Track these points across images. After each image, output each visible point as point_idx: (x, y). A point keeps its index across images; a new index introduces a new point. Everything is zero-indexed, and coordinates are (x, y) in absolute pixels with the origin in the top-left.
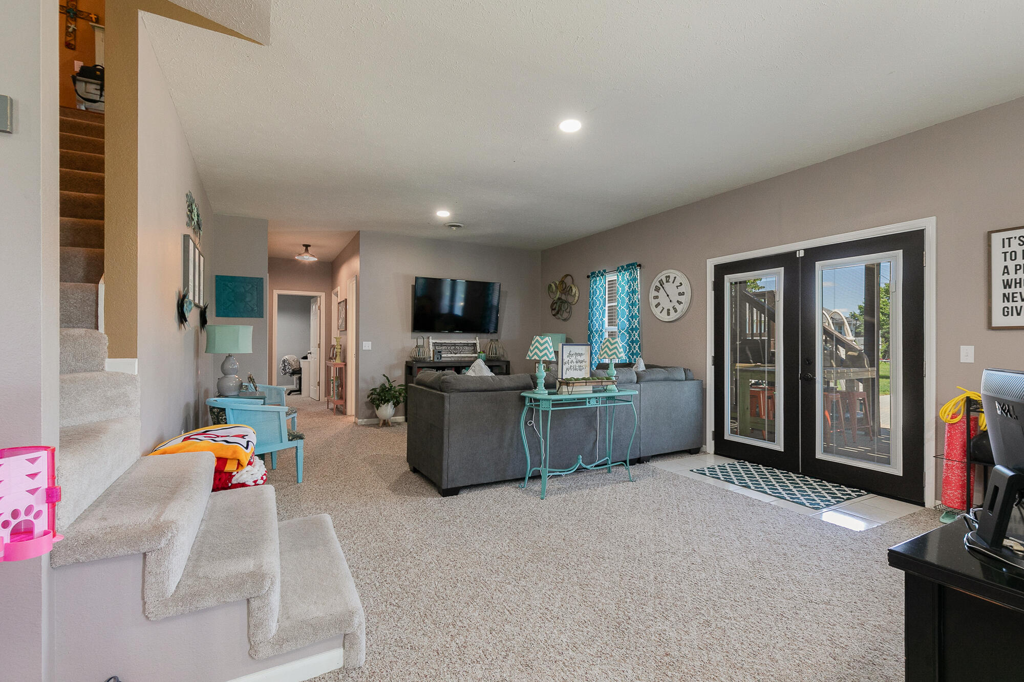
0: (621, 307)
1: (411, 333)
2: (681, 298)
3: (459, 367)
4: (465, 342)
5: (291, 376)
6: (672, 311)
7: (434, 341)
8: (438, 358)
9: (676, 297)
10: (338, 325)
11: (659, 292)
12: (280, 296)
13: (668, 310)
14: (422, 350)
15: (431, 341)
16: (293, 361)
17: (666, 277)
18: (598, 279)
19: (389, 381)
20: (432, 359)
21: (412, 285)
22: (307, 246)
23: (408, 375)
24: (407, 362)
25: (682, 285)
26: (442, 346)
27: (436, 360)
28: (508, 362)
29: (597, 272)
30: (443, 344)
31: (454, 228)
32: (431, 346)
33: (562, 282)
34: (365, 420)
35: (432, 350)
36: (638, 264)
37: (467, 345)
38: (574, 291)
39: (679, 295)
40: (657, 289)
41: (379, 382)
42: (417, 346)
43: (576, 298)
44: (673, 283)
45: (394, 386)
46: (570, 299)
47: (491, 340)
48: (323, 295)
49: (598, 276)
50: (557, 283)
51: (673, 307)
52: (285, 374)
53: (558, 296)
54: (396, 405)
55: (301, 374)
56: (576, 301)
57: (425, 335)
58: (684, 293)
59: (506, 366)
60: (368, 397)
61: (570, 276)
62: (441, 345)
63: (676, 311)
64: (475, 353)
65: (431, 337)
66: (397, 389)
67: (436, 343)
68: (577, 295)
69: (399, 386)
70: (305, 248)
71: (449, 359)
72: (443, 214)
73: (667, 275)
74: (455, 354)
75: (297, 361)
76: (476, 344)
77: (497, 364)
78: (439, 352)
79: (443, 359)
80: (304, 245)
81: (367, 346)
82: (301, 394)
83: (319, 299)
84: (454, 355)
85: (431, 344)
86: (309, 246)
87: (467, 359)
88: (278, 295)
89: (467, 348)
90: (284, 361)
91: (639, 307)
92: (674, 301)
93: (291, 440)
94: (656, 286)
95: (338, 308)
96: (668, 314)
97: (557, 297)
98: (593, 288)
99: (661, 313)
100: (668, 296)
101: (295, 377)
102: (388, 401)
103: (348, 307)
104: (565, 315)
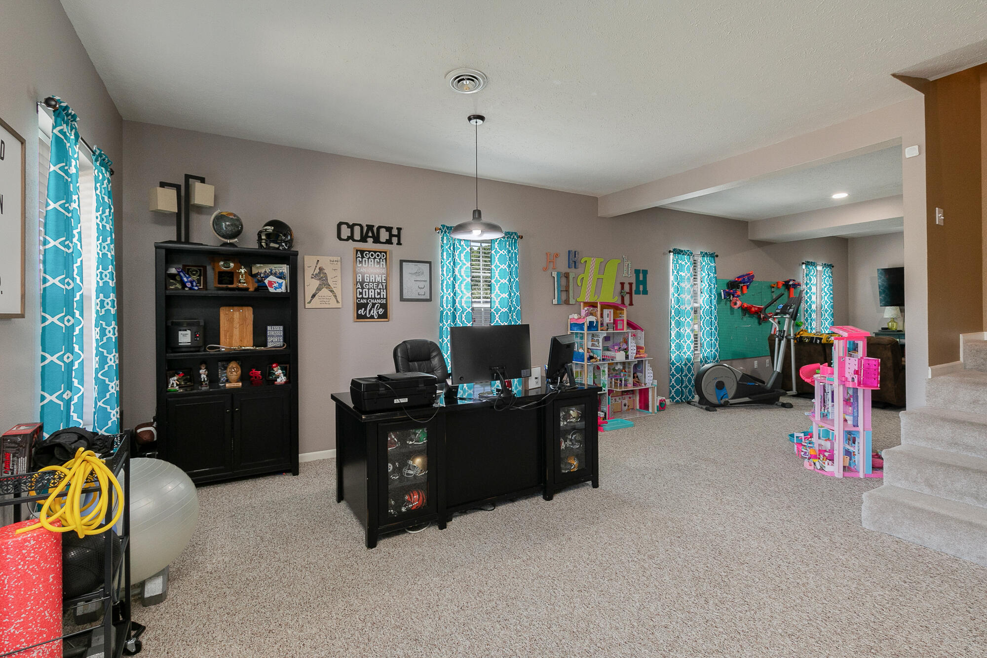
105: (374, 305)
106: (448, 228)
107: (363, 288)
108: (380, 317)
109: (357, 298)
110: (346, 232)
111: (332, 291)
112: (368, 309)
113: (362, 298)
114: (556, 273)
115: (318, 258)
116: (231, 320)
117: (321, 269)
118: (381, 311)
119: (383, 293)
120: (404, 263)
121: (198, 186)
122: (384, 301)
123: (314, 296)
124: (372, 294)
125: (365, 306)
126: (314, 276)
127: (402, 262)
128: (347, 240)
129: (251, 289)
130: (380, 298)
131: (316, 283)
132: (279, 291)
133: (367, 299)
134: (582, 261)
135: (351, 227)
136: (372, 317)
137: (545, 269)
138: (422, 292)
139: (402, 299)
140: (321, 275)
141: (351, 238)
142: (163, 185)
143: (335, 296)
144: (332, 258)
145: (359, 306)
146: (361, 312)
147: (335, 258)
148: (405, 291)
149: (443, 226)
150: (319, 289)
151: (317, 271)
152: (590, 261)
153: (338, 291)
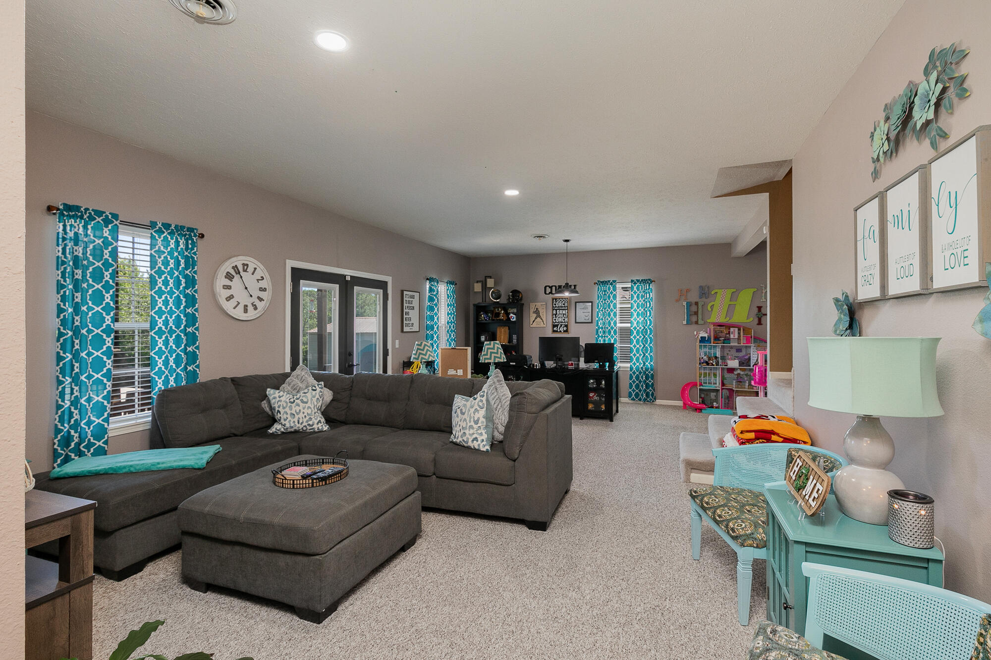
2: (262, 295)
6: (250, 308)
9: (256, 293)
11: (232, 281)
13: (246, 306)
17: (244, 265)
25: (263, 279)
29: (90, 210)
39: (260, 290)
40: (229, 276)
44: (253, 274)
51: (252, 304)
58: (265, 289)
63: (256, 308)
73: (246, 262)
92: (255, 296)
94: (228, 272)
96: (246, 311)
99: (234, 308)
100: (246, 288)
105: (561, 325)
106: (601, 282)
107: (556, 317)
108: (564, 331)
109: (553, 322)
110: (548, 290)
111: (542, 319)
112: (559, 327)
113: (556, 322)
114: (685, 303)
115: (536, 304)
116: (501, 332)
117: (537, 309)
118: (565, 328)
119: (566, 319)
120: (577, 304)
121: (488, 280)
122: (567, 324)
123: (534, 321)
124: (560, 320)
125: (557, 326)
126: (534, 312)
127: (576, 303)
128: (549, 294)
129: (504, 320)
130: (564, 322)
131: (535, 315)
132: (514, 320)
133: (558, 322)
134: (713, 293)
135: (551, 287)
136: (561, 331)
137: (677, 301)
138: (587, 318)
139: (576, 322)
140: (537, 312)
141: (551, 293)
142: (477, 282)
143: (543, 321)
144: (542, 303)
145: (554, 326)
146: (555, 329)
147: (543, 304)
148: (577, 318)
149: (599, 281)
150: (536, 318)
151: (535, 310)
152: (720, 292)
153: (544, 319)
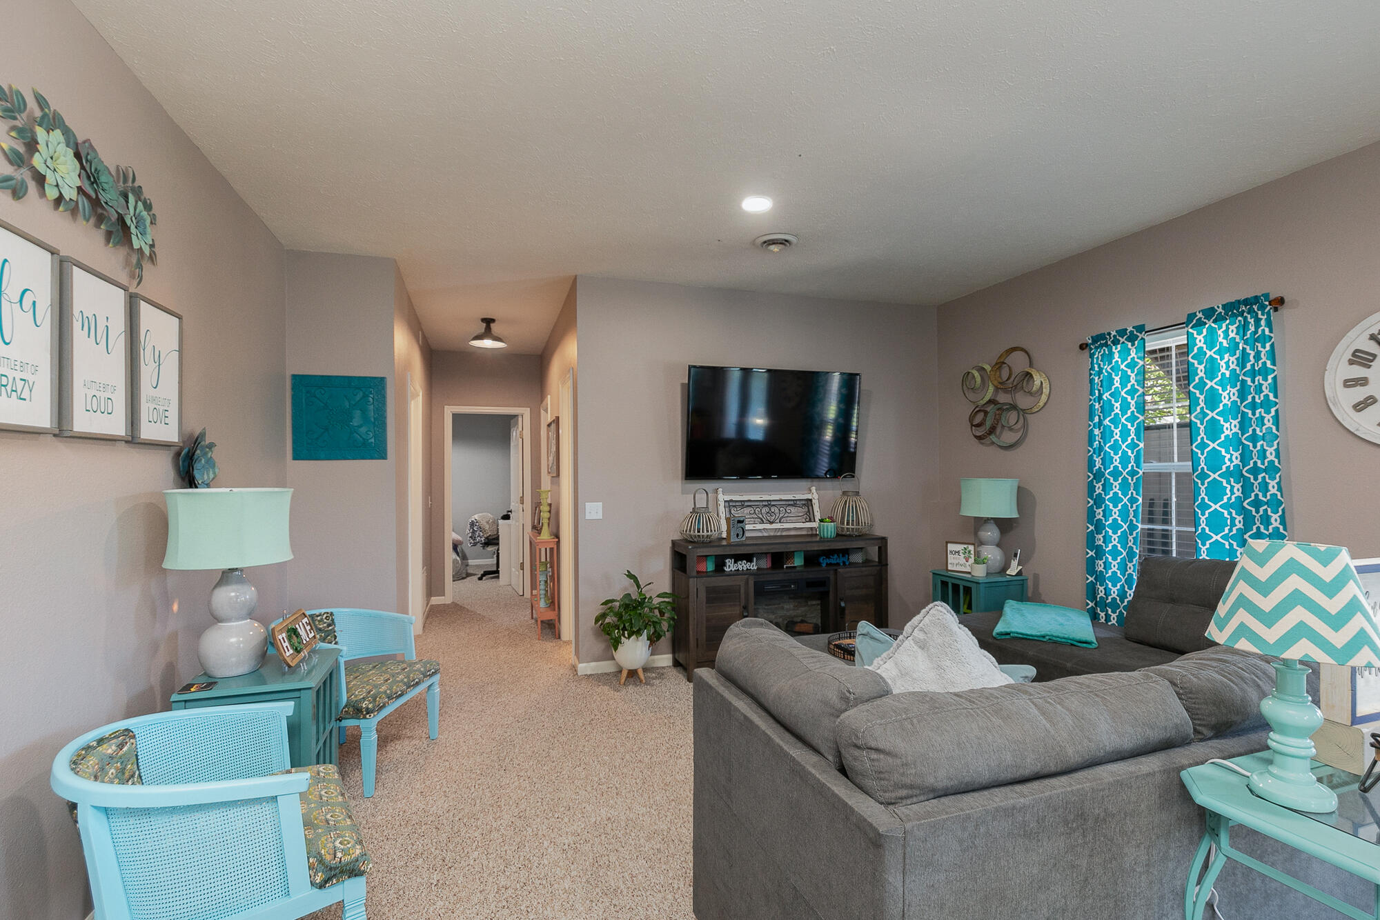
0: (1205, 415)
1: (680, 482)
3: (782, 553)
4: (790, 497)
5: (484, 547)
7: (728, 498)
8: (738, 535)
10: (548, 465)
11: (1367, 367)
12: (456, 417)
14: (704, 520)
15: (722, 498)
16: (488, 522)
18: (1116, 350)
19: (638, 586)
20: (724, 535)
21: (683, 385)
22: (488, 322)
23: (677, 571)
24: (674, 543)
26: (743, 506)
27: (734, 539)
28: (884, 540)
29: (1114, 333)
30: (746, 504)
31: (775, 248)
32: (722, 509)
33: (999, 365)
34: (593, 664)
35: (723, 516)
36: (1272, 297)
37: (794, 503)
38: (1037, 383)
40: (1361, 359)
41: (618, 589)
42: (694, 511)
43: (1044, 398)
45: (648, 597)
46: (1022, 401)
47: (844, 493)
48: (525, 413)
49: (1116, 342)
50: (988, 368)
52: (475, 544)
53: (989, 394)
54: (654, 639)
55: (498, 544)
56: (1041, 404)
57: (710, 485)
59: (880, 548)
60: (597, 621)
61: (1022, 350)
62: (743, 504)
64: (811, 519)
65: (720, 489)
66: (656, 601)
67: (731, 501)
68: (1046, 391)
69: (658, 596)
70: (485, 324)
71: (760, 534)
72: (757, 205)
74: (771, 523)
75: (494, 522)
76: (811, 500)
77: (860, 544)
78: (740, 522)
79: (748, 534)
80: (484, 320)
81: (593, 510)
82: (498, 577)
83: (520, 419)
84: (768, 526)
85: (722, 504)
86: (493, 321)
87: (793, 533)
88: (453, 414)
89: (793, 509)
90: (472, 524)
91: (1277, 411)
93: (322, 886)
94: (1357, 351)
95: (548, 434)
97: (987, 398)
98: (1100, 372)
101: (491, 549)
102: (639, 633)
103: (560, 431)
104: (1008, 437)
